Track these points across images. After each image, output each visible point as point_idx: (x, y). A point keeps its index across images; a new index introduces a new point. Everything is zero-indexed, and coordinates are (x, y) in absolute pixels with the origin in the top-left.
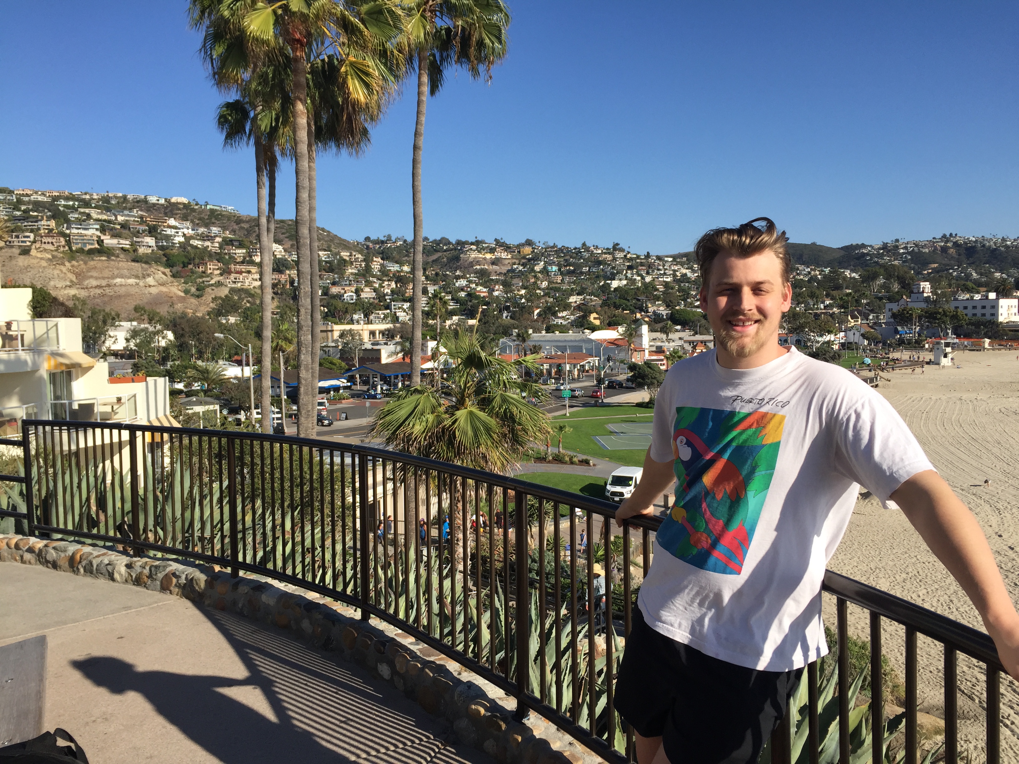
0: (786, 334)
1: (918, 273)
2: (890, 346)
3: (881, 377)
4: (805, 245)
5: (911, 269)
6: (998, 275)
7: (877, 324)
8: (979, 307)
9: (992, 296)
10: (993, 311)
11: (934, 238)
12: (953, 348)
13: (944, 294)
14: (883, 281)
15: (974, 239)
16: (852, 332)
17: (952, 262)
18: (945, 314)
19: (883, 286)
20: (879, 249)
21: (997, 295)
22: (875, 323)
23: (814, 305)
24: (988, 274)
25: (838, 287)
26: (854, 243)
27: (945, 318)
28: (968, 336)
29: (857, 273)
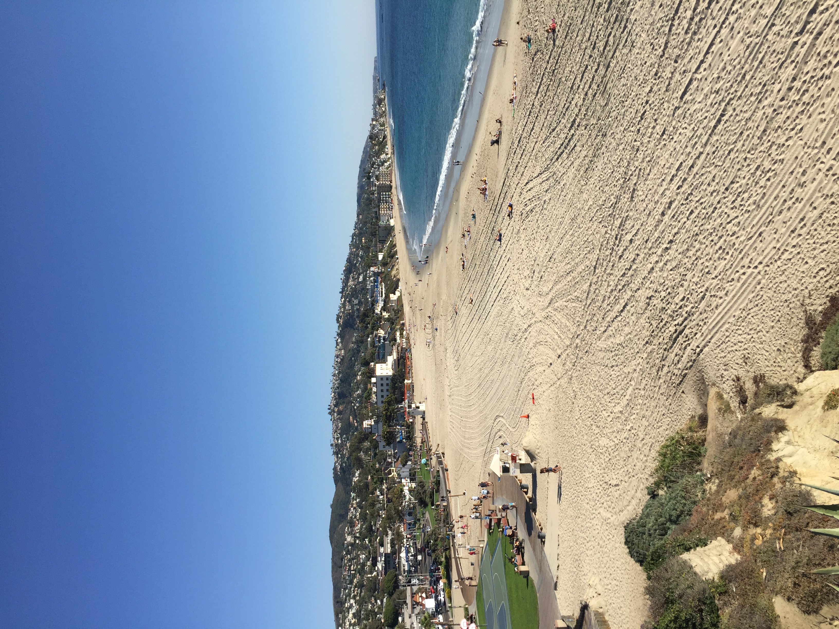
0: (404, 524)
1: (356, 429)
2: (411, 446)
3: (436, 451)
4: (333, 512)
5: (353, 434)
6: (359, 378)
8: (382, 388)
9: (374, 380)
10: (385, 379)
11: (331, 420)
12: (412, 403)
13: (372, 411)
14: (362, 453)
15: (333, 394)
16: (401, 473)
17: (349, 407)
18: (387, 410)
19: (366, 453)
20: (337, 457)
21: (373, 377)
22: (395, 457)
23: (380, 503)
24: (358, 384)
25: (367, 485)
26: (333, 475)
27: (390, 409)
28: (403, 394)
29: (355, 473)
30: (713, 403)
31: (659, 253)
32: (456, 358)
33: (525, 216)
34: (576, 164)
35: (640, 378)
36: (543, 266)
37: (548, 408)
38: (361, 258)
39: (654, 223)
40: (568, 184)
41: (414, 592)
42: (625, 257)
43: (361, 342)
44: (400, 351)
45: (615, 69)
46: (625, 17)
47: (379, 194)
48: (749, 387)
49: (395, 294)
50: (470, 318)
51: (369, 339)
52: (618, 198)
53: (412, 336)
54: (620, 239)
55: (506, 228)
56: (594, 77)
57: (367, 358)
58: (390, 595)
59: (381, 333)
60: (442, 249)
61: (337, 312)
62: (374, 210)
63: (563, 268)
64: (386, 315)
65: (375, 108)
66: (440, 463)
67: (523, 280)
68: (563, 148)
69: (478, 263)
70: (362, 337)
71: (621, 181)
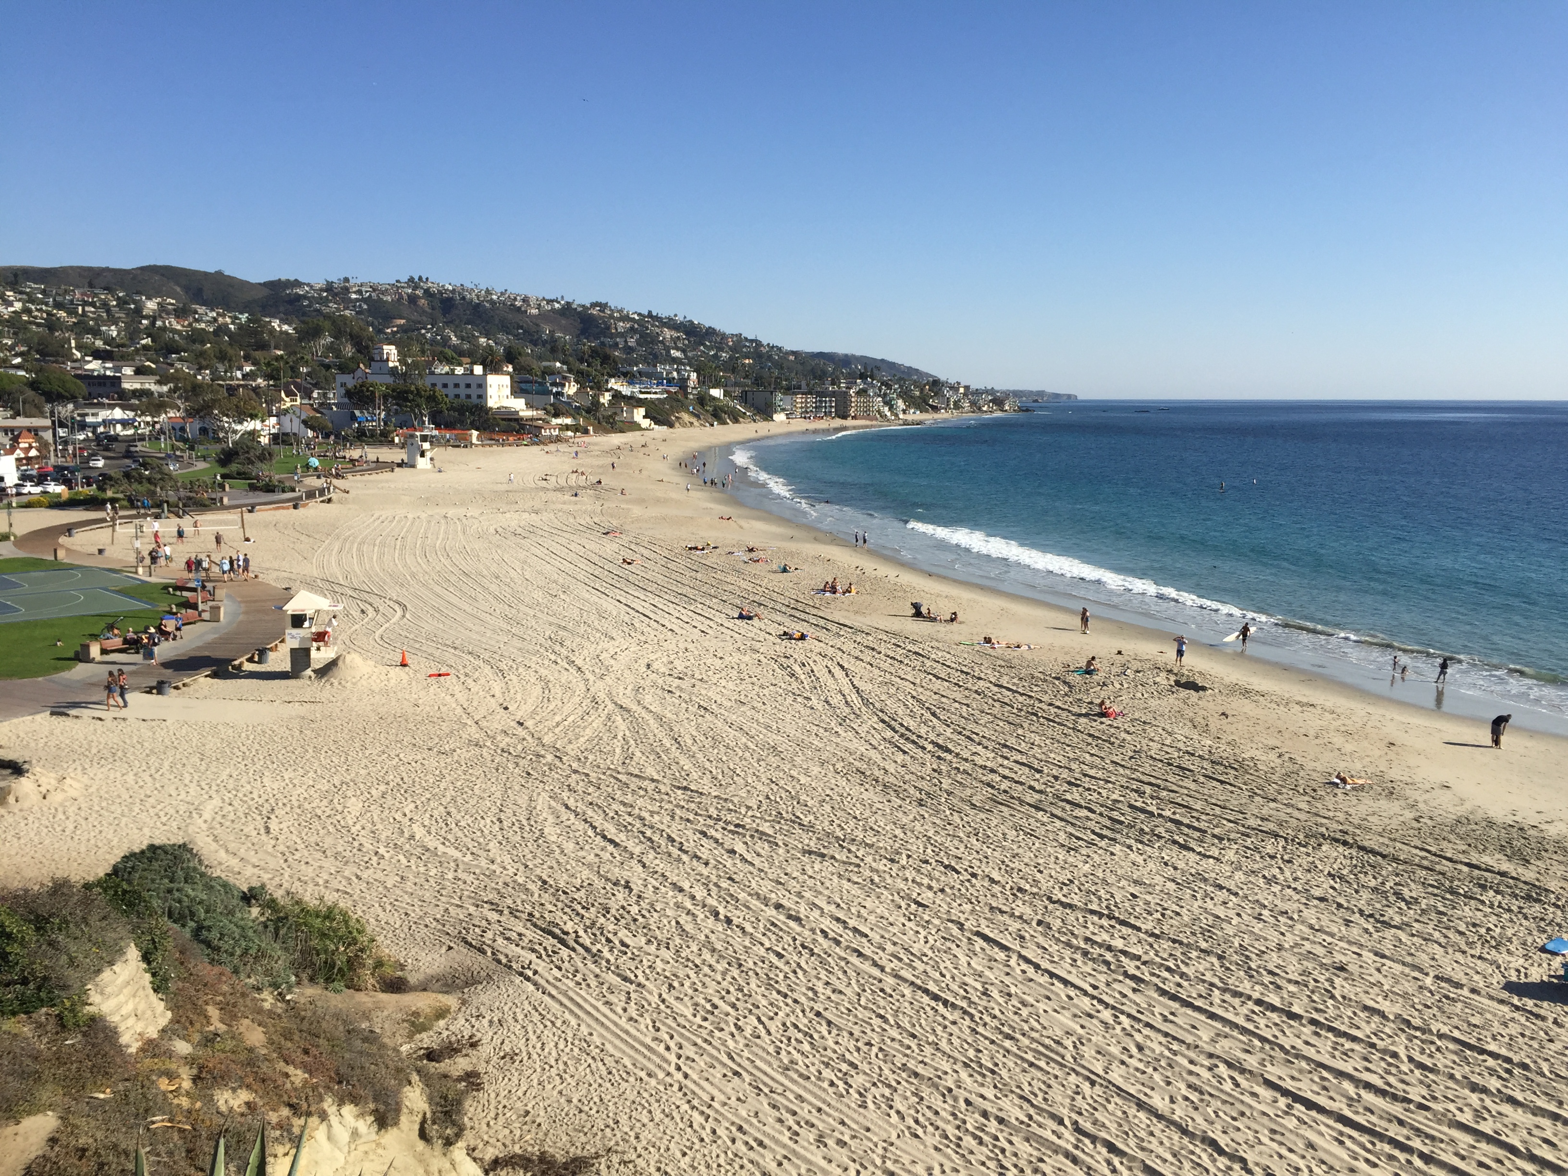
0: (183, 418)
1: (380, 331)
2: (345, 439)
3: (335, 487)
4: (206, 274)
5: (369, 324)
6: (483, 340)
7: (325, 406)
8: (462, 386)
9: (478, 370)
10: (480, 391)
11: (398, 281)
12: (432, 443)
13: (415, 365)
14: (329, 339)
15: (450, 288)
16: (288, 417)
17: (424, 318)
18: (418, 393)
19: (330, 348)
20: (322, 290)
21: (484, 370)
22: (321, 405)
23: (226, 372)
24: (472, 339)
25: (263, 346)
26: (283, 278)
27: (419, 400)
28: (449, 426)
29: (289, 325)
30: (427, 1002)
31: (710, 901)
32: (519, 531)
33: (783, 663)
34: (873, 754)
35: (477, 871)
36: (691, 694)
37: (420, 701)
38: (716, 356)
39: (763, 892)
40: (838, 740)
41: (40, 433)
42: (704, 841)
43: (554, 349)
44: (535, 423)
45: (1032, 820)
46: (1118, 836)
47: (833, 394)
48: (460, 1065)
49: (645, 417)
50: (596, 559)
51: (558, 364)
52: (809, 828)
53: (562, 447)
54: (737, 833)
55: (763, 628)
56: (1022, 784)
57: (522, 360)
58: (33, 385)
59: (571, 389)
60: (726, 510)
61: (612, 304)
62: (803, 383)
63: (687, 730)
64: (605, 399)
65: (986, 392)
66: (310, 495)
67: (665, 659)
68: (903, 730)
69: (699, 576)
70: (564, 351)
71: (840, 834)
